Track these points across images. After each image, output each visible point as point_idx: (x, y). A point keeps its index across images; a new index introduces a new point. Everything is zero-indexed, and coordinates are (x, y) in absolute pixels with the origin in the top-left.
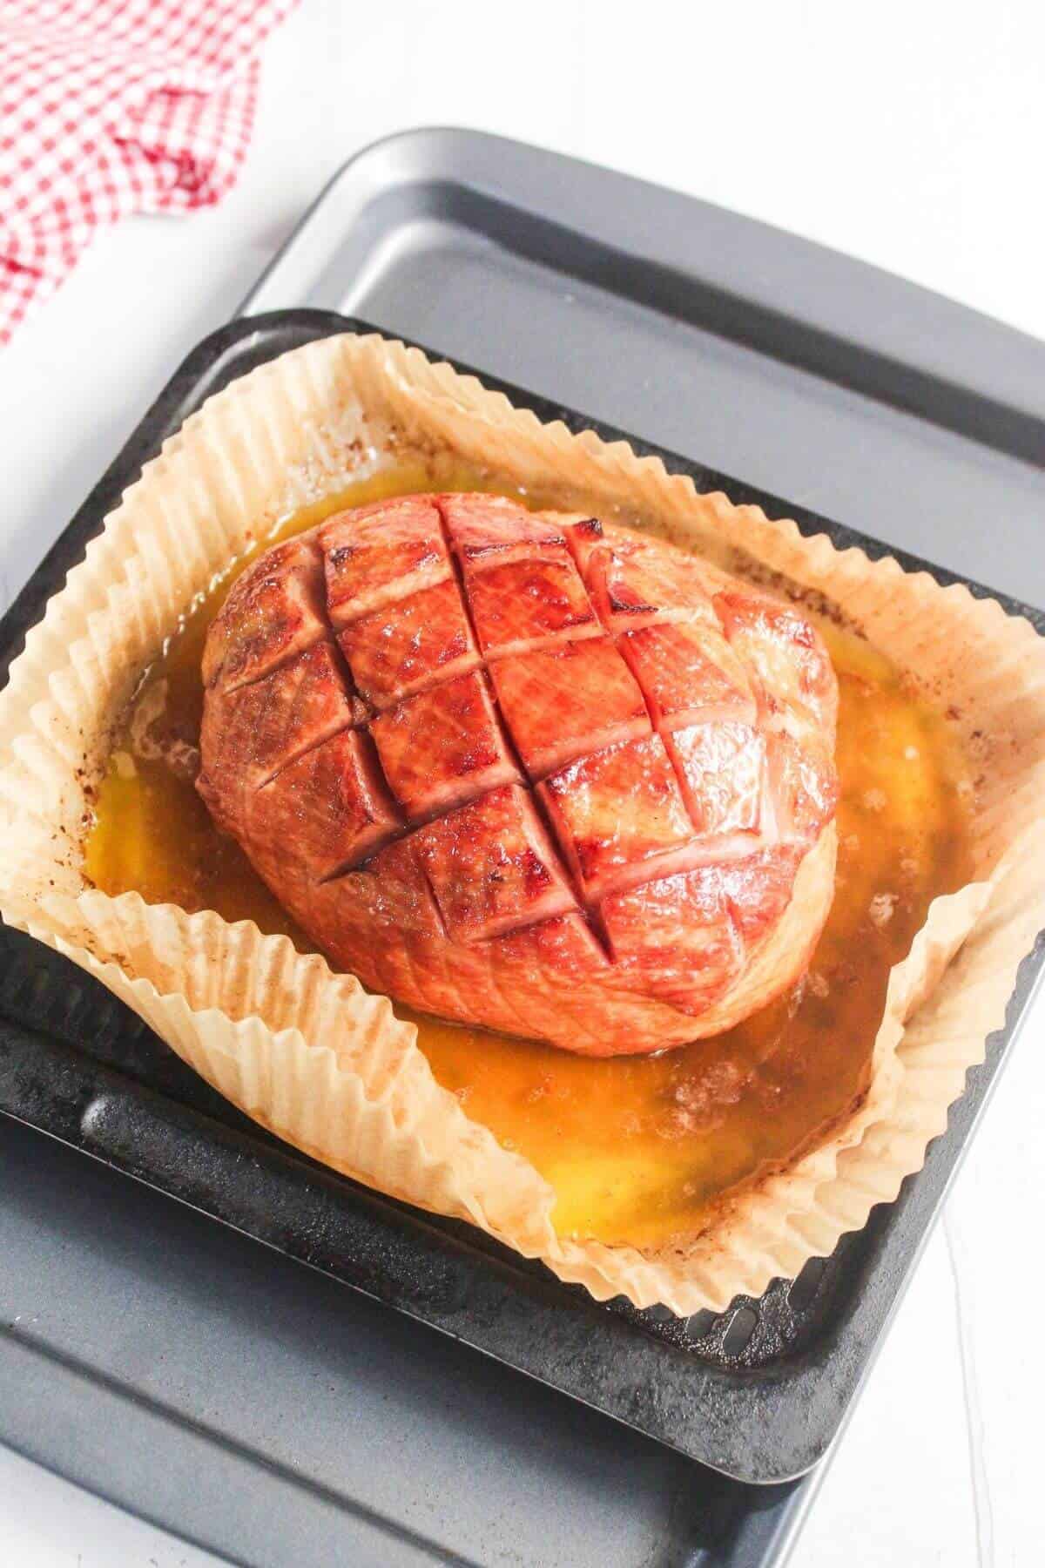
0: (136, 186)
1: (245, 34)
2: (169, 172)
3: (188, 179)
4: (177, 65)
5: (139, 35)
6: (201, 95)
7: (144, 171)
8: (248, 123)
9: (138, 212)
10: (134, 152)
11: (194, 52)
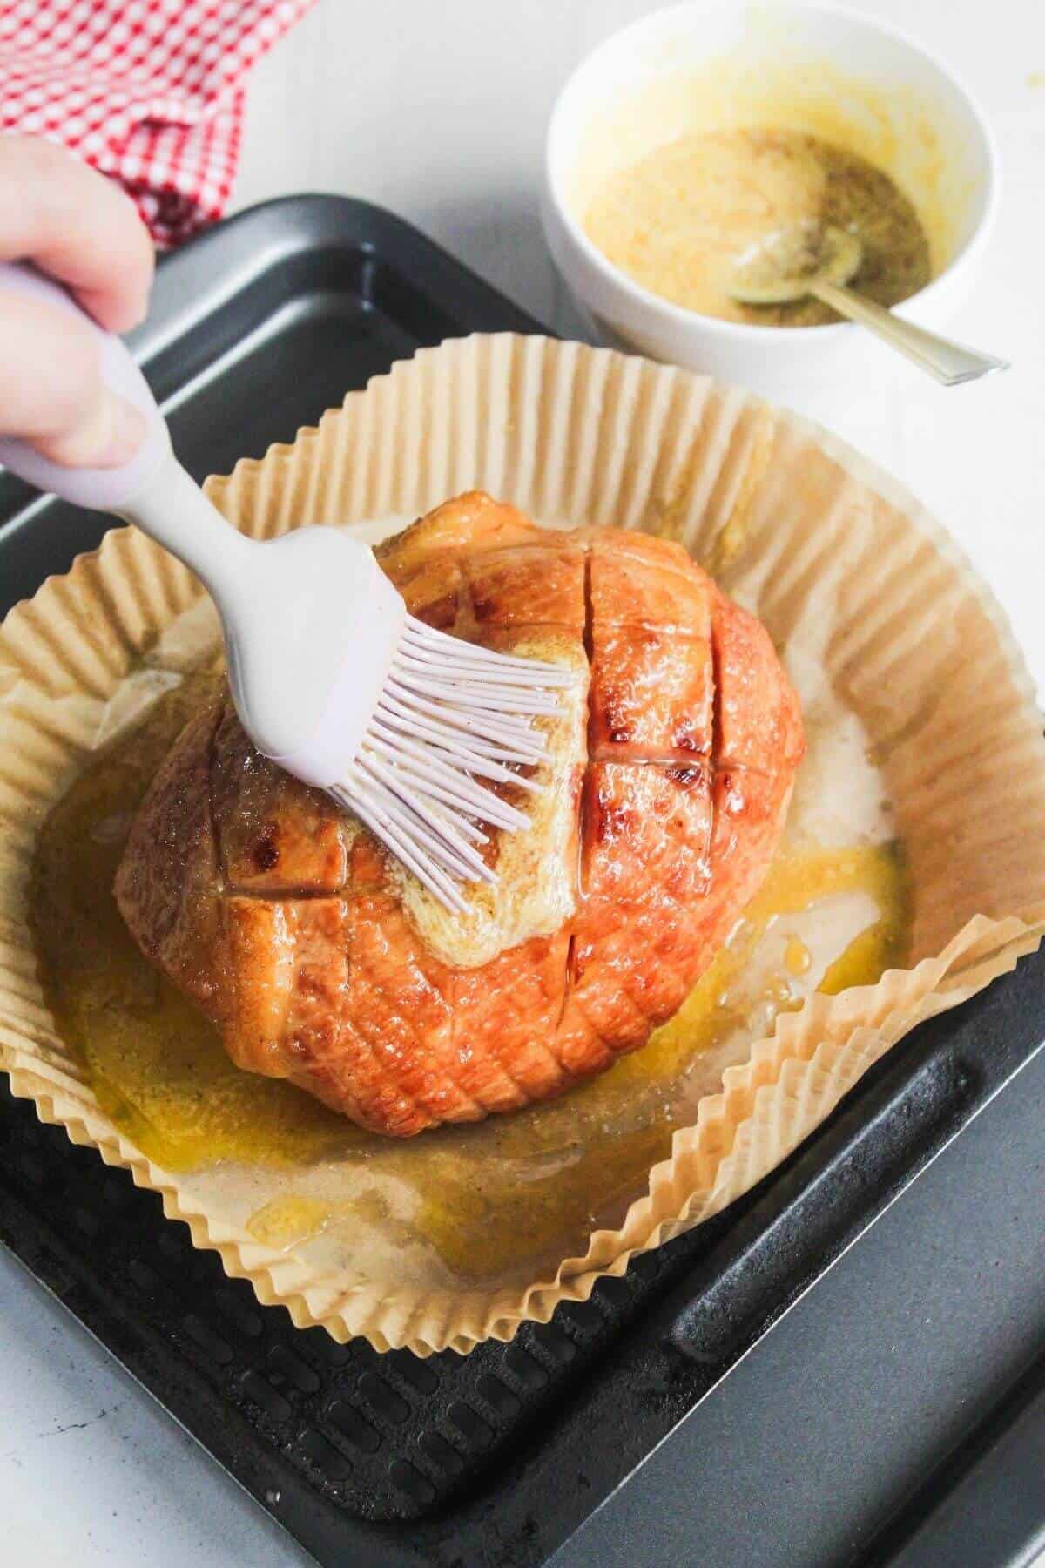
1: (229, 63)
2: (152, 206)
3: (172, 214)
4: (160, 95)
5: (121, 63)
6: (184, 127)
8: (232, 156)
11: (177, 82)
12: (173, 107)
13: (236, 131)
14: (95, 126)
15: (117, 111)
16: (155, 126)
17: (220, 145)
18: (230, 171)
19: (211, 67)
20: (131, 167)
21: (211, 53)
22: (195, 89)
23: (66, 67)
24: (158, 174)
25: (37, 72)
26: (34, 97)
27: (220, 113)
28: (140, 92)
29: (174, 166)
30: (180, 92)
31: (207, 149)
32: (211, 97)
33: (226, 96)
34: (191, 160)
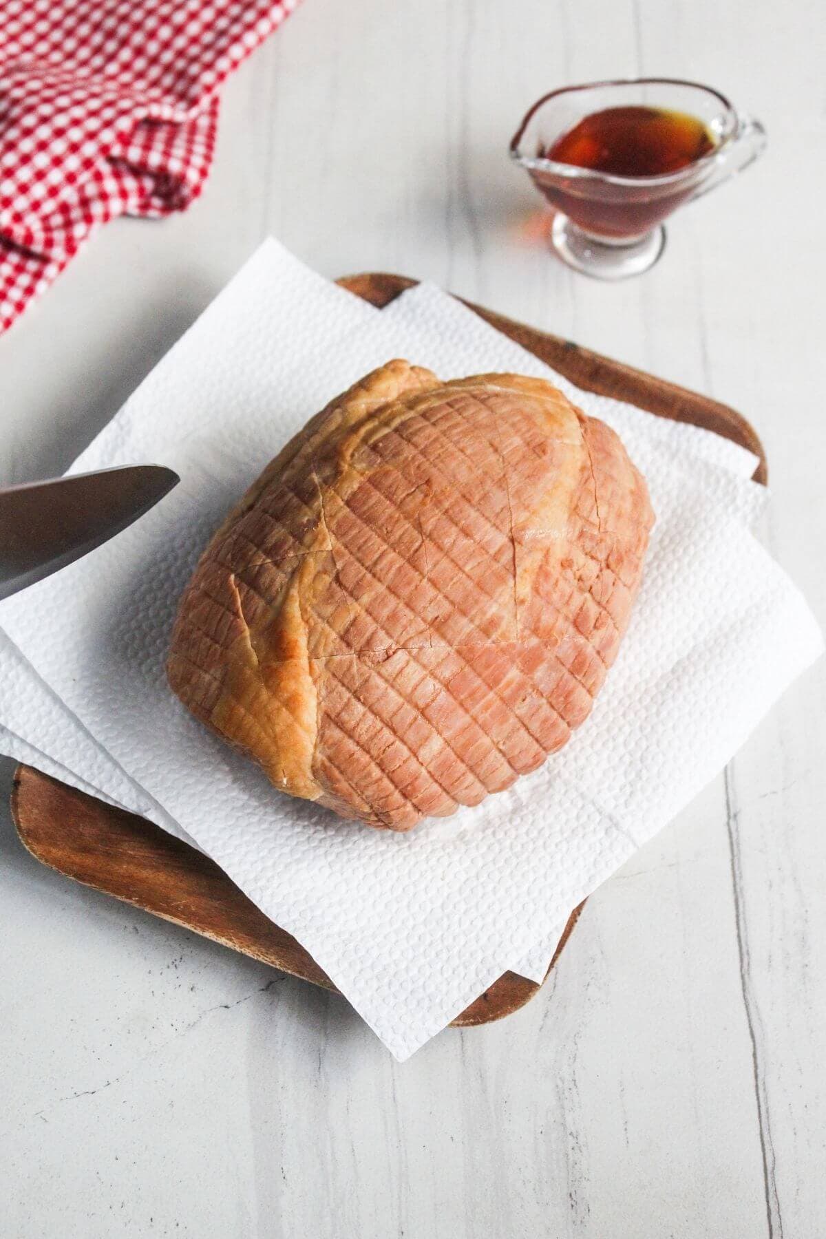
0: (124, 194)
1: (208, 77)
2: (149, 184)
3: (163, 189)
4: (156, 101)
5: (126, 77)
6: (174, 126)
7: (130, 183)
8: (210, 147)
9: (125, 214)
10: (123, 168)
12: (165, 110)
13: (212, 129)
15: (124, 113)
16: (152, 124)
17: (200, 138)
18: (208, 158)
19: (194, 79)
20: (134, 154)
21: (194, 69)
22: (182, 96)
23: (85, 79)
24: (155, 159)
25: (65, 82)
26: (63, 101)
27: (201, 114)
28: (141, 98)
29: (167, 154)
30: (169, 99)
31: (190, 141)
32: (194, 102)
33: (205, 102)
34: (179, 151)
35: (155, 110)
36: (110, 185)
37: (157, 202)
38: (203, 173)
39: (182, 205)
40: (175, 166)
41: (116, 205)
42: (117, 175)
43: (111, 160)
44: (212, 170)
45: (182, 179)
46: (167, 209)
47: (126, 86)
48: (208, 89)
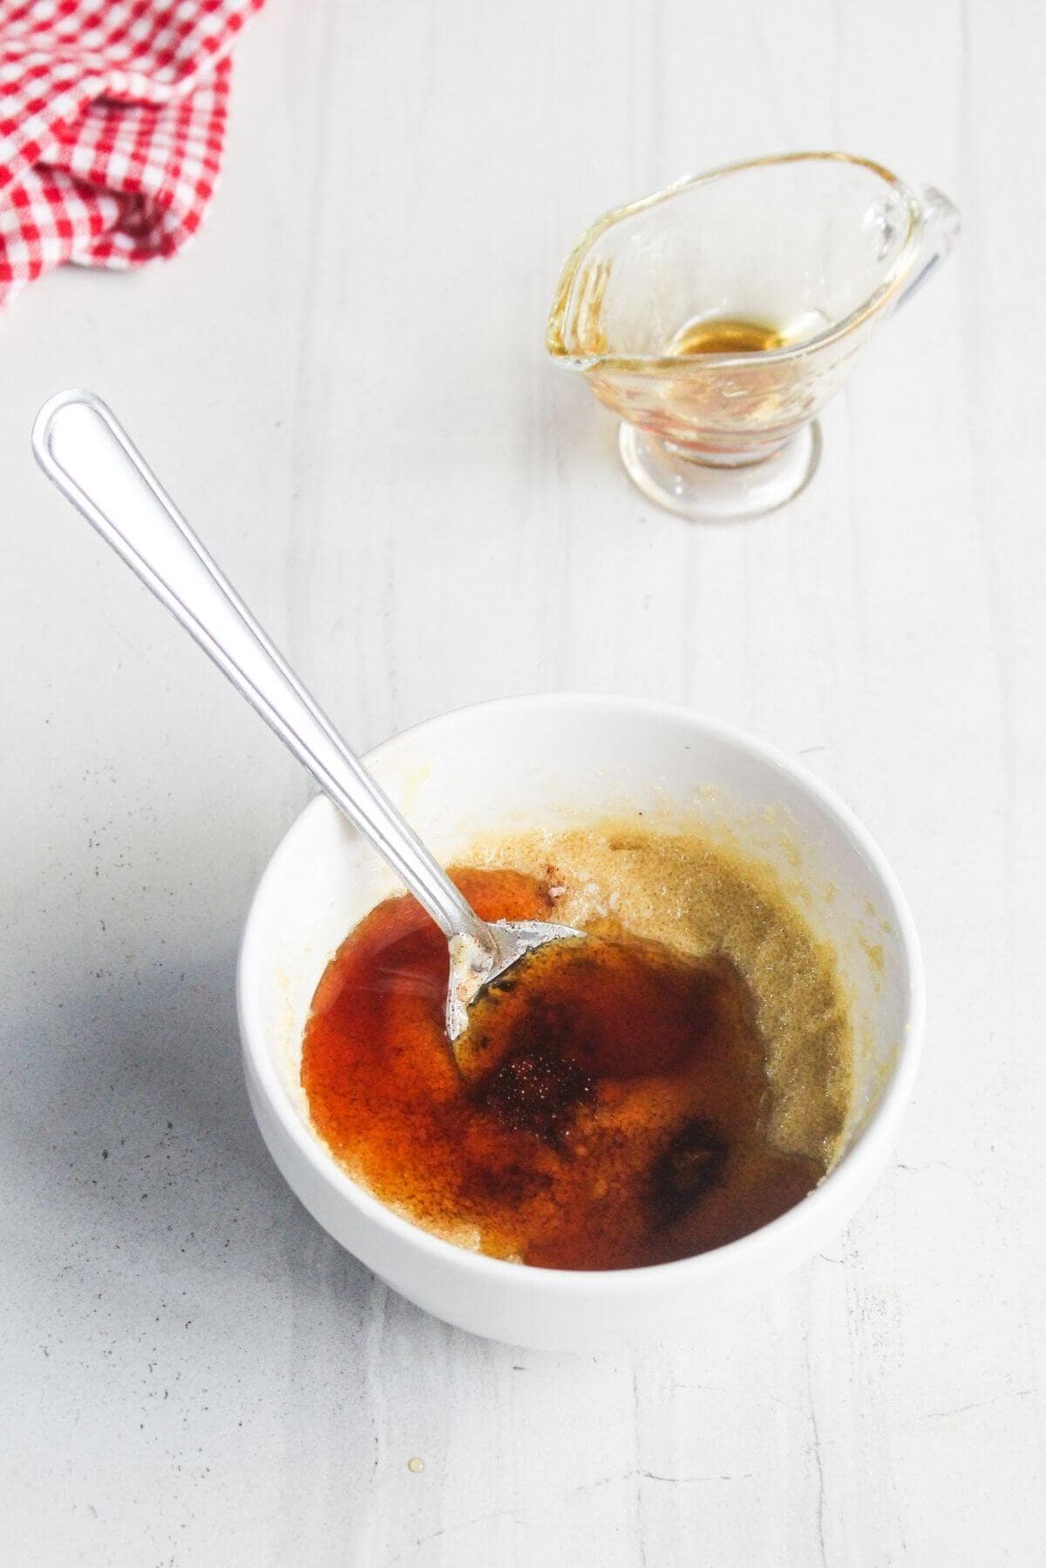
0: (65, 229)
1: (211, 25)
2: (109, 211)
3: (135, 219)
4: (118, 65)
5: (69, 25)
6: (152, 107)
7: (76, 210)
8: (214, 145)
9: (67, 263)
10: (62, 183)
11: (142, 49)
12: (136, 82)
13: (220, 112)
14: (36, 106)
15: (64, 86)
16: (114, 106)
17: (198, 131)
18: (211, 165)
19: (187, 28)
20: (82, 159)
21: (186, 11)
22: (166, 58)
24: (118, 168)
27: (199, 87)
28: (95, 62)
29: (139, 158)
30: (145, 63)
31: (181, 136)
32: (187, 68)
33: (206, 67)
34: (160, 152)
35: (118, 83)
36: (42, 213)
37: (123, 242)
38: (204, 190)
39: (167, 247)
40: (153, 180)
41: (51, 248)
42: (53, 195)
43: (43, 170)
44: (217, 184)
45: (166, 201)
46: (141, 254)
47: (69, 39)
48: (211, 44)
